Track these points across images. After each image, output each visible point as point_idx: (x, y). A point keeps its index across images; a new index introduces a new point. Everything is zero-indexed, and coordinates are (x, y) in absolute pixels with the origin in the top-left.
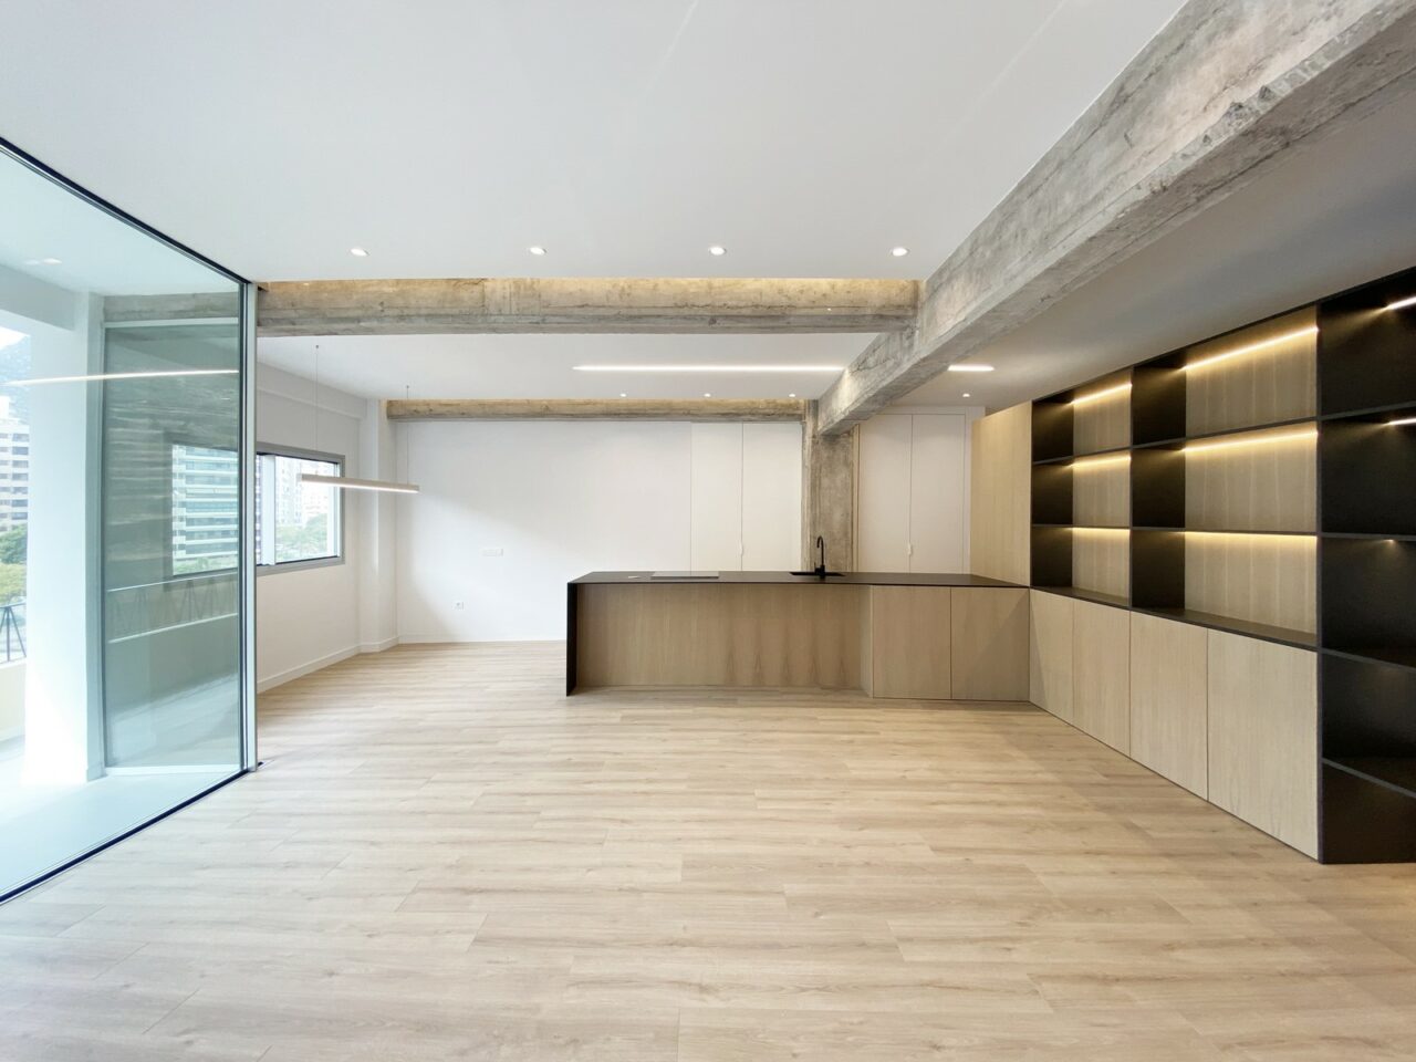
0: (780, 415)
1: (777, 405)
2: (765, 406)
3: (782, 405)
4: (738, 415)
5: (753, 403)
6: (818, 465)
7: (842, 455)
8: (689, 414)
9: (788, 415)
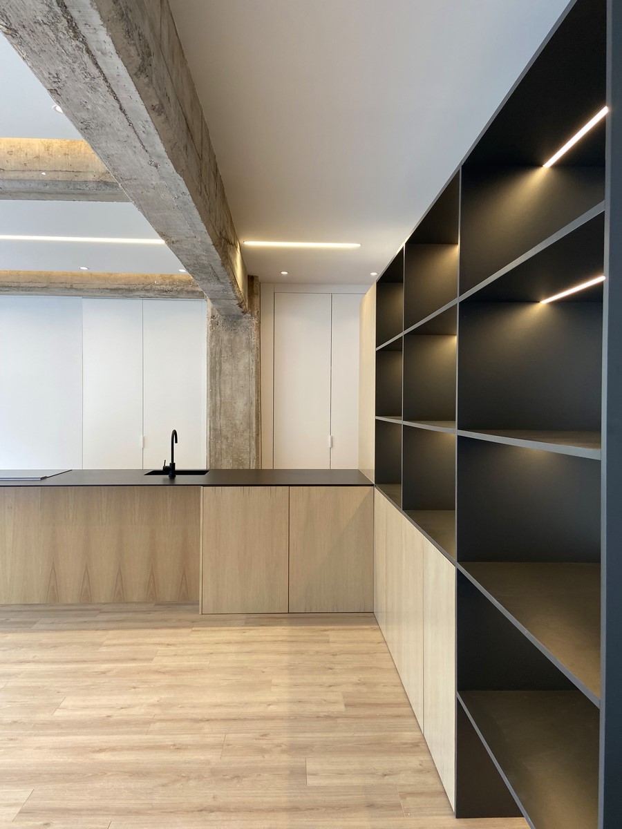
0: (179, 292)
1: (174, 281)
2: (160, 281)
3: (180, 281)
4: (130, 290)
5: (146, 277)
6: (218, 349)
7: (244, 337)
8: (71, 288)
9: (188, 292)
